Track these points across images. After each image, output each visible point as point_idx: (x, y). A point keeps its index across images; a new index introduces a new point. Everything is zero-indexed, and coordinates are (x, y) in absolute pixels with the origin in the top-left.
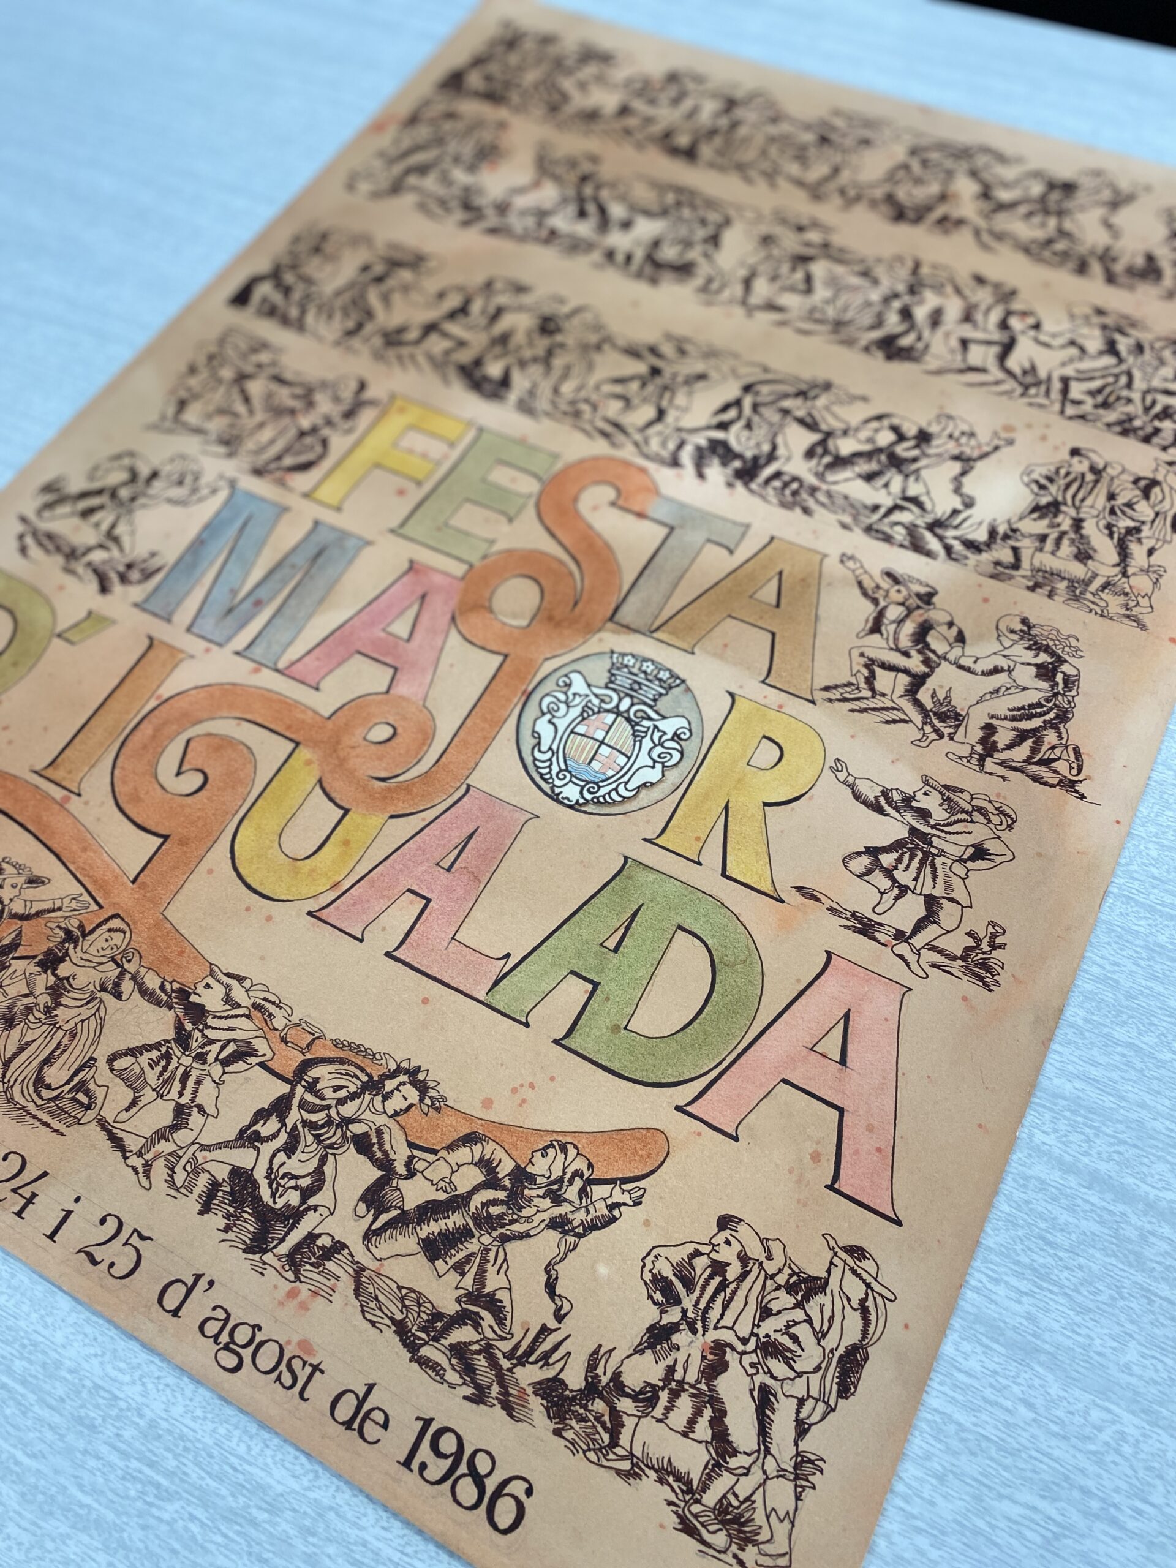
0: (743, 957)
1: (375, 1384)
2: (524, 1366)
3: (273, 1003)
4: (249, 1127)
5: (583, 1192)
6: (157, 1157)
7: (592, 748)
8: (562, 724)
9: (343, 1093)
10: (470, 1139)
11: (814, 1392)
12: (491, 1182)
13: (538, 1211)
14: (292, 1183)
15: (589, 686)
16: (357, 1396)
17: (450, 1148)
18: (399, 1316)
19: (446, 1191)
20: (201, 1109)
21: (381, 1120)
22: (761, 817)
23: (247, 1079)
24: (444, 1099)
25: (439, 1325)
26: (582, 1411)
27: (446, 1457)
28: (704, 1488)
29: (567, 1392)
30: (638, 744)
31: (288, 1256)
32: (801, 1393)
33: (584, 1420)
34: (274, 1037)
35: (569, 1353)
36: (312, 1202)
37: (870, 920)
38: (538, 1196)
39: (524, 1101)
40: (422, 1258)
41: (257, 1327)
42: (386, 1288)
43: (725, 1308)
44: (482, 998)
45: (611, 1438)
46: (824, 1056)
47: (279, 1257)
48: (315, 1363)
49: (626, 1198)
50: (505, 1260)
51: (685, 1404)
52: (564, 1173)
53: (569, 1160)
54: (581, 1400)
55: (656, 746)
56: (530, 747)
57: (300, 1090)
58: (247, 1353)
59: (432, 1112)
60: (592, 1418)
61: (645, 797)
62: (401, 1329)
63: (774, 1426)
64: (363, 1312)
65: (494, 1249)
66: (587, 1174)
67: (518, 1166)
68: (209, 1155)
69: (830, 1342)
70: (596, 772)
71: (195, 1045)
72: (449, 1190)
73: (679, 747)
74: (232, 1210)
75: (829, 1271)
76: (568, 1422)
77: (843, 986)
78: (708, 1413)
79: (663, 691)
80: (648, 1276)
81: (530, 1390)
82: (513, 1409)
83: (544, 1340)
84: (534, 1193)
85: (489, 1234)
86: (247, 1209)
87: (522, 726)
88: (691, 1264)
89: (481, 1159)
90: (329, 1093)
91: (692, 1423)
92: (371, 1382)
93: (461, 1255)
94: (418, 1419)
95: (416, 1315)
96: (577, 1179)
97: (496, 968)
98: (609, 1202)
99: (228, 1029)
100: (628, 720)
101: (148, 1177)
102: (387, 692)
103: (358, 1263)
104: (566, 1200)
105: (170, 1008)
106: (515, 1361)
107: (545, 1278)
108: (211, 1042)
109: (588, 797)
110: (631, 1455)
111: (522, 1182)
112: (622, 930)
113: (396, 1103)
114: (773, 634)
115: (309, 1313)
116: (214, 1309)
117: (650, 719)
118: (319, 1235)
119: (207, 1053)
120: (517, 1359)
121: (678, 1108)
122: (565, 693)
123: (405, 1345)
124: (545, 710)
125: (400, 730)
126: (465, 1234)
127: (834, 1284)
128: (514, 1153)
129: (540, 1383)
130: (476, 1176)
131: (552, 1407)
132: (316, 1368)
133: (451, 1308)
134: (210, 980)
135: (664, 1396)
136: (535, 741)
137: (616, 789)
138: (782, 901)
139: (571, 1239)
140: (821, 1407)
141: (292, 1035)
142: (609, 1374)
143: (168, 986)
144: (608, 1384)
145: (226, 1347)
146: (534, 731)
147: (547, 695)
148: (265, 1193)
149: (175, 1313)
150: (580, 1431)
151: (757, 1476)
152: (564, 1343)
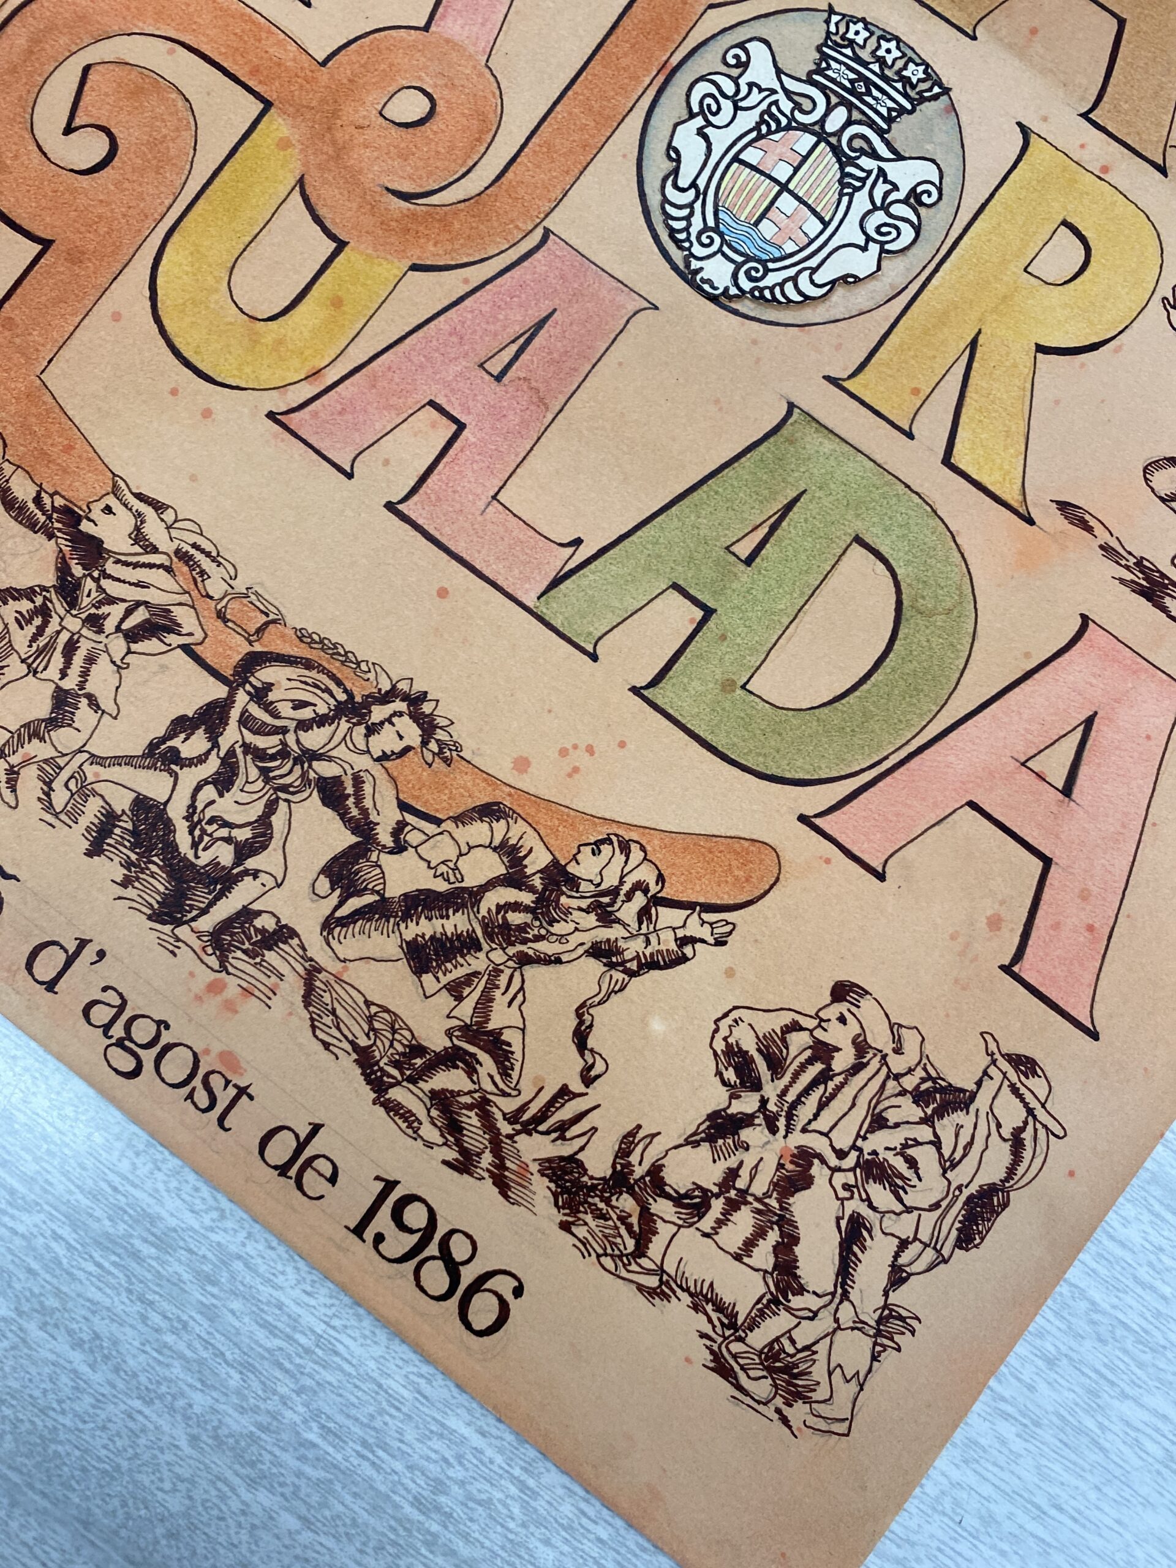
0: (948, 604)
1: (323, 1125)
2: (531, 1135)
3: (208, 554)
4: (163, 740)
5: (644, 914)
6: (27, 762)
7: (764, 196)
8: (721, 140)
9: (307, 713)
10: (490, 811)
11: (924, 1235)
12: (515, 878)
13: (576, 929)
14: (224, 832)
15: (779, 72)
16: (297, 1136)
17: (460, 819)
18: (363, 1042)
19: (448, 880)
20: (93, 702)
21: (363, 763)
22: (1027, 371)
23: (164, 668)
24: (458, 747)
25: (418, 1062)
26: (602, 1205)
27: (411, 1231)
28: (752, 1325)
29: (585, 1179)
30: (845, 199)
31: (211, 934)
32: (907, 1232)
33: (604, 1217)
34: (208, 609)
35: (594, 1129)
36: (251, 863)
37: (1163, 576)
38: (580, 909)
39: (576, 770)
40: (403, 967)
41: (162, 1025)
42: (350, 1001)
43: (822, 1106)
44: (530, 602)
45: (637, 1245)
46: (1040, 777)
47: (199, 935)
48: (242, 1085)
49: (705, 933)
50: (522, 989)
51: (744, 1221)
52: (622, 882)
53: (632, 863)
54: (603, 1191)
55: (875, 208)
56: (661, 175)
57: (242, 698)
58: (148, 1057)
59: (438, 764)
60: (615, 1217)
61: (842, 301)
62: (365, 1059)
63: (860, 1268)
64: (314, 1028)
65: (508, 972)
66: (654, 889)
67: (555, 862)
68: (105, 773)
69: (958, 1176)
70: (766, 241)
71: (86, 601)
72: (452, 879)
73: (915, 219)
74: (134, 857)
75: (979, 1084)
76: (581, 1215)
77: (1094, 675)
78: (773, 1236)
79: (909, 106)
80: (720, 1046)
81: (534, 1167)
82: (509, 1187)
83: (563, 1105)
84: (575, 903)
85: (504, 949)
86: (155, 859)
87: (651, 131)
88: (784, 1040)
89: (504, 843)
90: (285, 709)
91: (749, 1245)
92: (317, 1121)
93: (459, 973)
94: (377, 1178)
95: (387, 1044)
96: (638, 893)
97: (558, 559)
98: (680, 933)
99: (138, 584)
100: (836, 150)
101: (14, 790)
102: (426, 28)
103: (311, 960)
104: (618, 921)
105: (50, 536)
106: (518, 1127)
107: (575, 1022)
108: (111, 600)
109: (746, 285)
110: (661, 1270)
111: (558, 885)
112: (764, 530)
113: (385, 742)
114: (1122, 23)
115: (237, 1017)
116: (105, 989)
117: (874, 155)
118: (259, 913)
119: (106, 617)
120: (522, 1124)
121: (803, 819)
122: (735, 80)
123: (369, 1082)
124: (696, 109)
125: (441, 107)
126: (468, 944)
127: (982, 1102)
128: (551, 841)
129: (549, 1160)
130: (496, 867)
131: (562, 1194)
132: (242, 1091)
133: (438, 1042)
134: (111, 501)
135: (717, 1206)
136: (671, 166)
137: (794, 279)
138: (1030, 521)
139: (618, 976)
140: (929, 1255)
141: (234, 609)
142: (646, 1165)
143: (47, 500)
144: (642, 1177)
145: (120, 1044)
146: (670, 146)
147: (702, 78)
148: (183, 840)
149: (50, 986)
150: (597, 1230)
151: (825, 1322)
152: (590, 1115)
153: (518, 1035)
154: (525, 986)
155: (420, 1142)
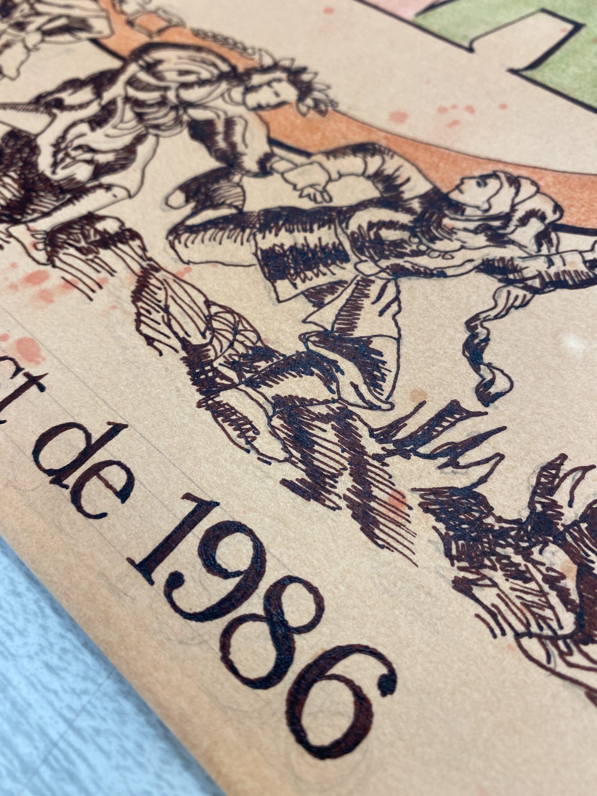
1: (126, 426)
2: (409, 458)
4: (52, 93)
5: (542, 238)
9: (190, 78)
10: (364, 149)
12: (391, 201)
13: (462, 247)
14: (88, 156)
16: (88, 436)
17: (332, 154)
18: (196, 340)
19: (315, 200)
21: (236, 111)
24: (333, 103)
25: (263, 365)
26: (518, 559)
27: (225, 574)
29: (490, 520)
31: (47, 233)
34: (119, 19)
35: (499, 455)
36: (106, 180)
38: (466, 230)
39: (455, 123)
40: (256, 273)
42: (187, 300)
44: (410, 18)
47: (34, 233)
48: (35, 374)
50: (397, 299)
52: (513, 210)
53: (523, 195)
54: (518, 538)
57: (133, 68)
59: (313, 114)
60: (539, 577)
62: (195, 357)
64: (138, 322)
65: (380, 283)
66: (551, 217)
67: (436, 190)
72: (319, 198)
76: (486, 572)
81: (414, 500)
82: (377, 524)
83: (453, 425)
84: (459, 225)
85: (375, 262)
89: (378, 173)
90: (171, 76)
92: (119, 421)
93: (321, 281)
94: (188, 496)
95: (226, 344)
96: (534, 220)
103: (150, 259)
104: (513, 242)
106: (390, 447)
107: (466, 335)
111: (441, 210)
113: (263, 97)
115: (51, 306)
118: (102, 218)
120: (395, 443)
126: (333, 255)
128: (430, 174)
129: (436, 491)
130: (368, 191)
131: (457, 538)
132: (33, 381)
133: (289, 346)
139: (518, 292)
142: (579, 507)
144: (575, 523)
148: (44, 161)
150: (513, 595)
152: (491, 439)
153: (393, 345)
154: (401, 297)
155: (253, 455)
